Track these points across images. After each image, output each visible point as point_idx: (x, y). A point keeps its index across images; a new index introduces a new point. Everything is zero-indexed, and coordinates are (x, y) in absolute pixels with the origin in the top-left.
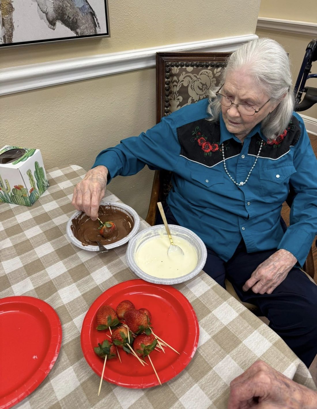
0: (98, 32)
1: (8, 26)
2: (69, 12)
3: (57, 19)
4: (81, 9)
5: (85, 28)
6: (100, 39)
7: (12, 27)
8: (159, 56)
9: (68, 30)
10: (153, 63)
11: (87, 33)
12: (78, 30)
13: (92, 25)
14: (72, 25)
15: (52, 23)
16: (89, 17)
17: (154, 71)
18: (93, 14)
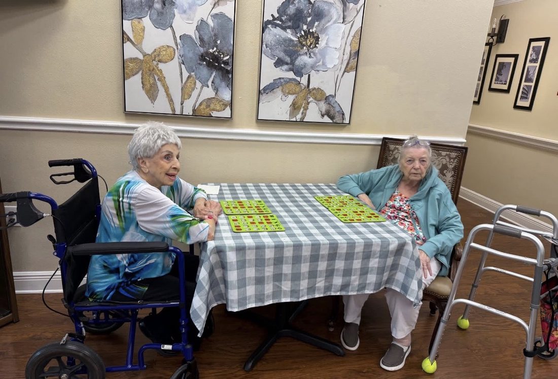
0: (344, 122)
1: (304, 114)
2: (332, 112)
3: (325, 114)
4: (338, 112)
5: (338, 119)
6: (346, 126)
7: (305, 115)
8: (385, 139)
9: (329, 119)
10: (380, 143)
11: (338, 122)
12: (334, 120)
13: (342, 119)
14: (332, 118)
15: (323, 116)
16: (341, 115)
17: (380, 147)
18: (343, 114)
